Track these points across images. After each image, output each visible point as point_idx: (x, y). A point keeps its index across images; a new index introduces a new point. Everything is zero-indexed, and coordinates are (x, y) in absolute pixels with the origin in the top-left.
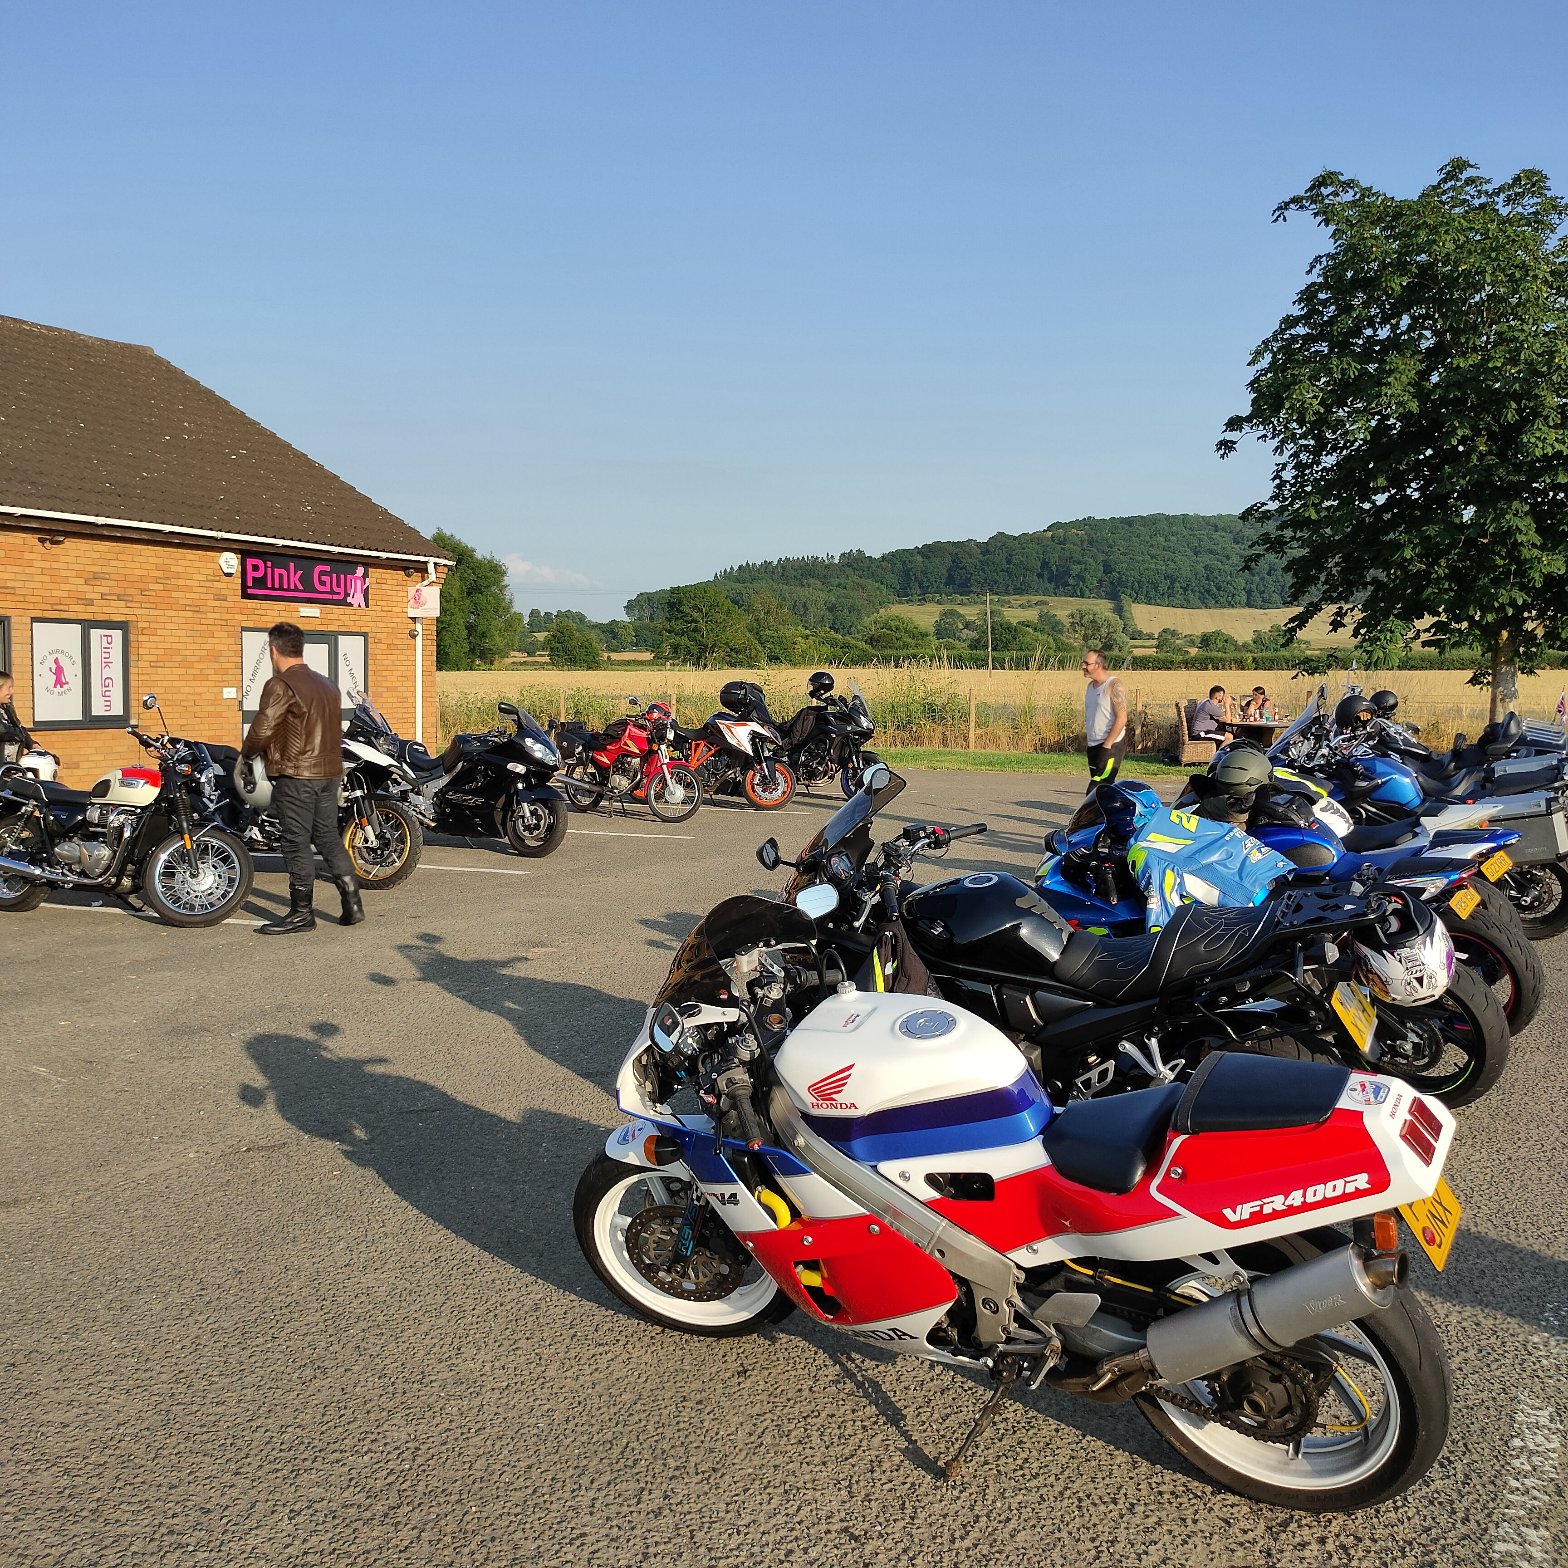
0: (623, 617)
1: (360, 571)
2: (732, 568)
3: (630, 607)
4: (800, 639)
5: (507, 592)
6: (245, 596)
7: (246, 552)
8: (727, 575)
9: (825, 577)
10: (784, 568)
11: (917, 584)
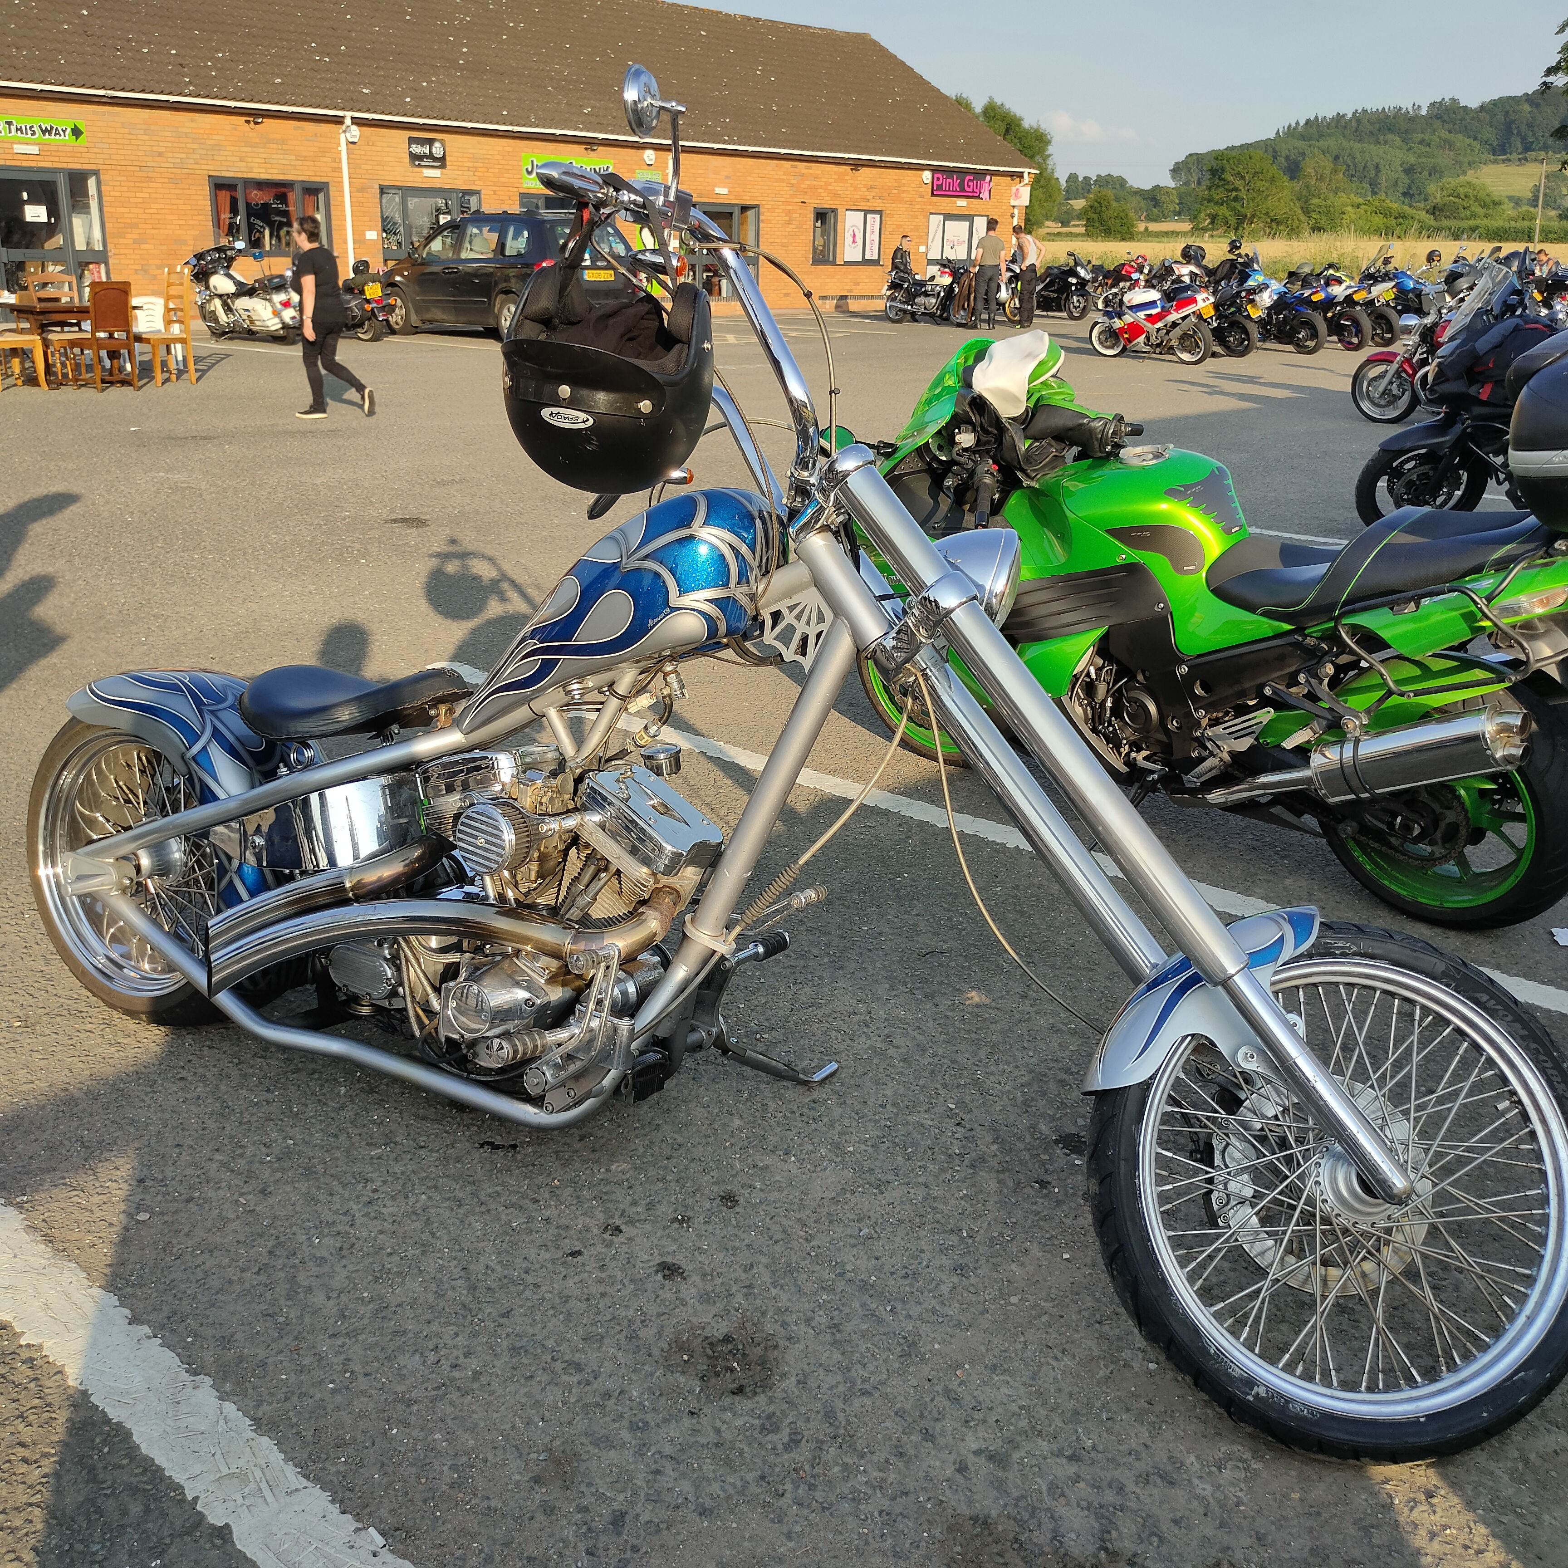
0: (1168, 182)
1: (988, 178)
2: (1297, 123)
3: (1176, 170)
4: (1349, 209)
5: (1050, 162)
6: (933, 195)
7: (935, 170)
8: (1291, 132)
9: (1406, 131)
10: (1359, 121)
11: (1519, 140)
